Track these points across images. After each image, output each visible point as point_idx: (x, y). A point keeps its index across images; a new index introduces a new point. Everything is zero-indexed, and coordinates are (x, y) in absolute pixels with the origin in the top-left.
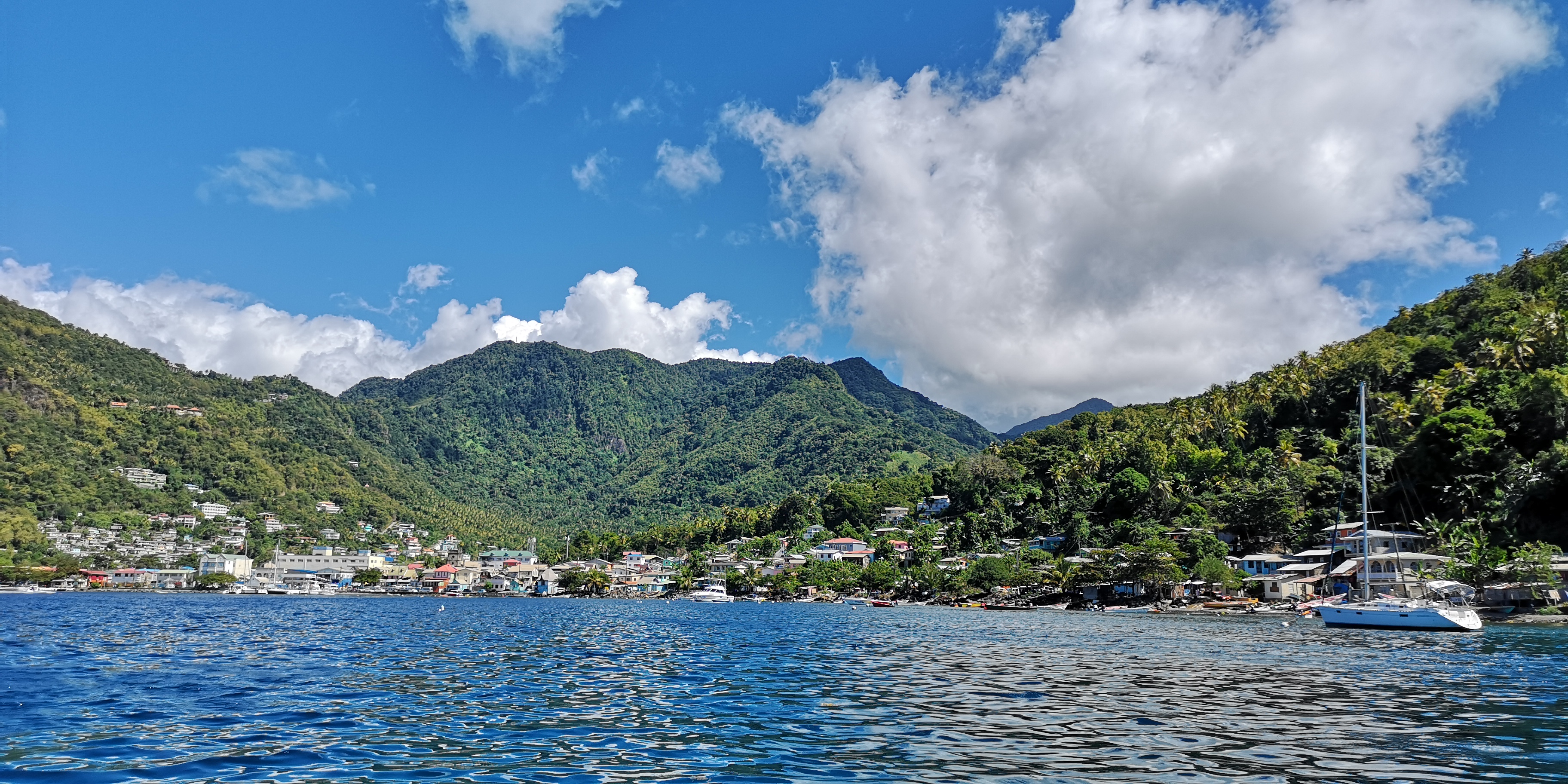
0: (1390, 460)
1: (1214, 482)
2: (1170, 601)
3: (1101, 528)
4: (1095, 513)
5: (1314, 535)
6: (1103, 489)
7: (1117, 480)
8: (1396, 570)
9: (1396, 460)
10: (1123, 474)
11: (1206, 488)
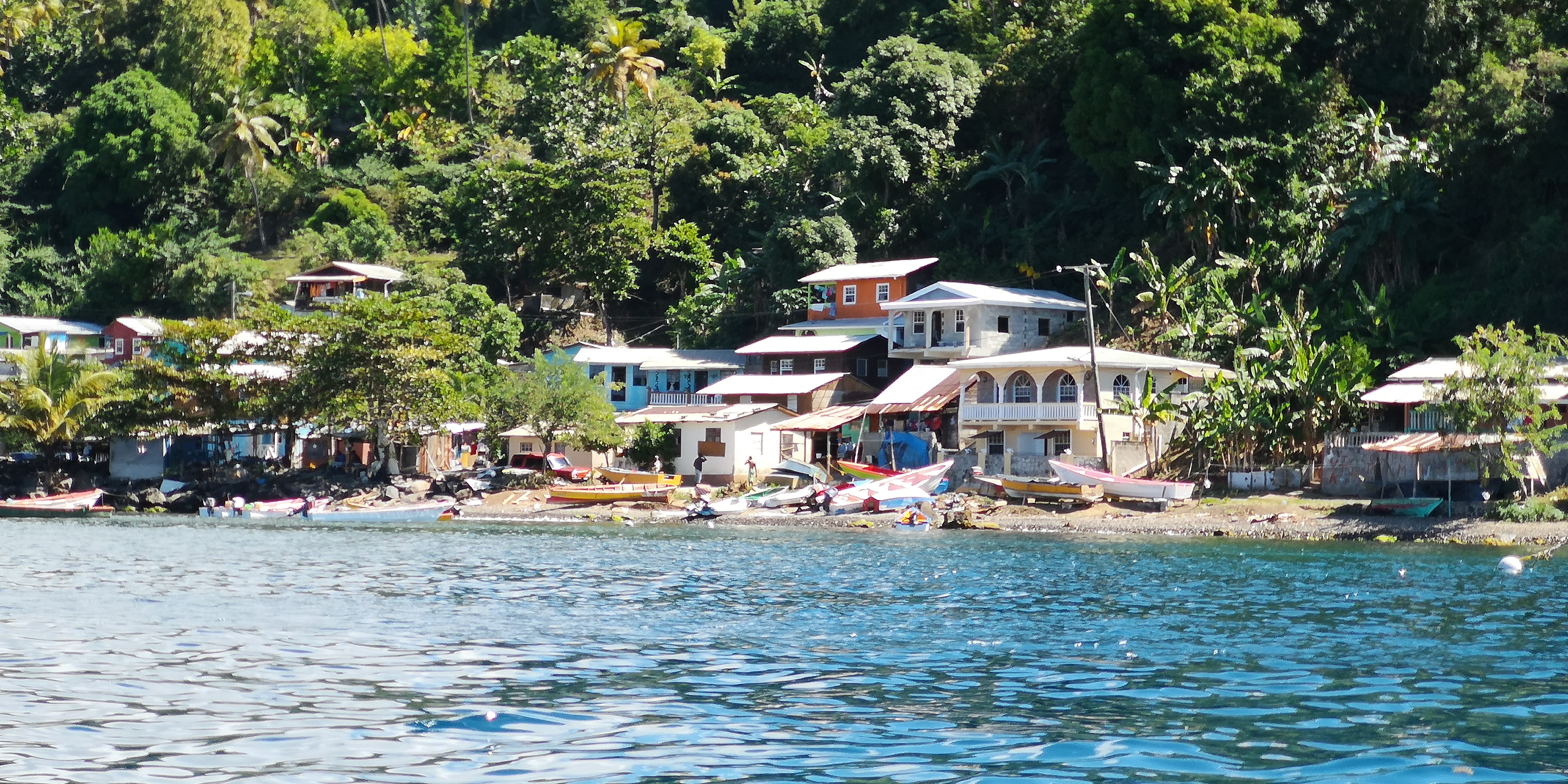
0: (971, 88)
1: (392, 131)
2: (422, 486)
3: (47, 254)
4: (26, 210)
5: (777, 295)
6: (44, 134)
7: (100, 106)
8: (1081, 395)
9: (987, 90)
10: (118, 89)
11: (368, 147)
